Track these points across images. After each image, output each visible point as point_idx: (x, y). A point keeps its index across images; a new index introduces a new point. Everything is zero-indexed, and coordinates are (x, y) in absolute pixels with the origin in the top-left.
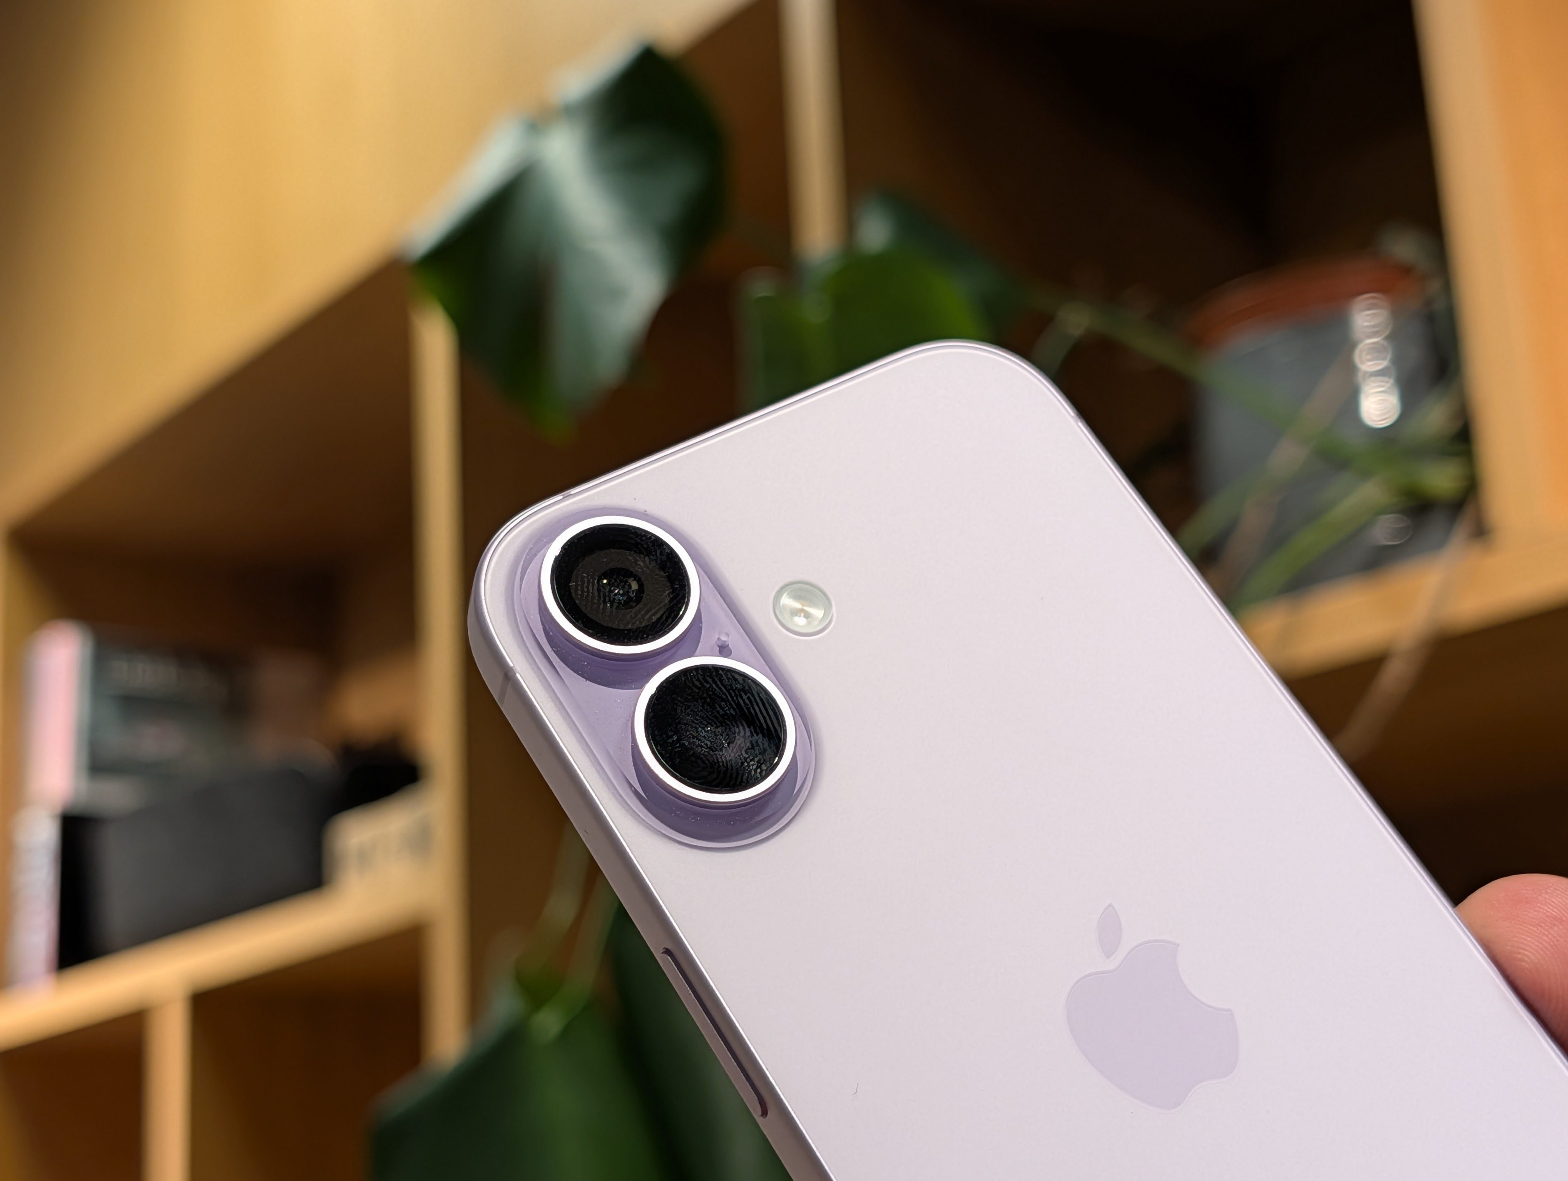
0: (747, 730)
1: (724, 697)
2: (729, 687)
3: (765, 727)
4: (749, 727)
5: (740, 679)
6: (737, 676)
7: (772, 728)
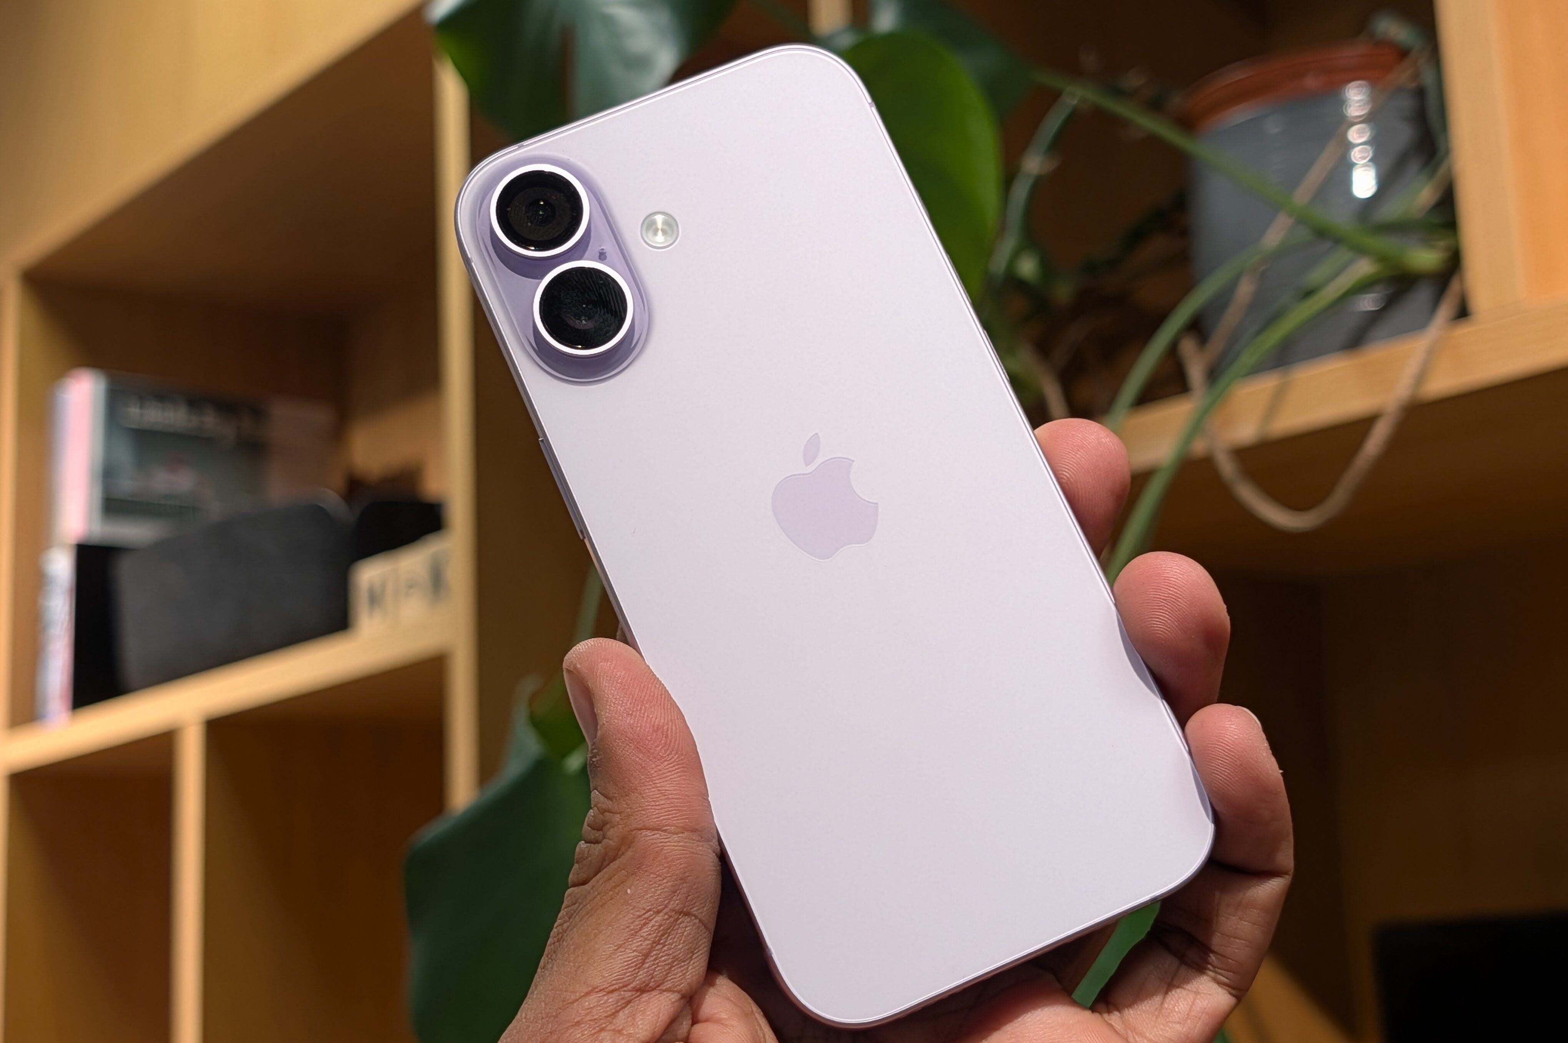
0: (602, 311)
1: (591, 288)
2: (595, 282)
3: (614, 309)
4: (604, 309)
5: (604, 277)
6: (602, 275)
7: (618, 311)
